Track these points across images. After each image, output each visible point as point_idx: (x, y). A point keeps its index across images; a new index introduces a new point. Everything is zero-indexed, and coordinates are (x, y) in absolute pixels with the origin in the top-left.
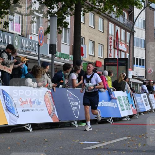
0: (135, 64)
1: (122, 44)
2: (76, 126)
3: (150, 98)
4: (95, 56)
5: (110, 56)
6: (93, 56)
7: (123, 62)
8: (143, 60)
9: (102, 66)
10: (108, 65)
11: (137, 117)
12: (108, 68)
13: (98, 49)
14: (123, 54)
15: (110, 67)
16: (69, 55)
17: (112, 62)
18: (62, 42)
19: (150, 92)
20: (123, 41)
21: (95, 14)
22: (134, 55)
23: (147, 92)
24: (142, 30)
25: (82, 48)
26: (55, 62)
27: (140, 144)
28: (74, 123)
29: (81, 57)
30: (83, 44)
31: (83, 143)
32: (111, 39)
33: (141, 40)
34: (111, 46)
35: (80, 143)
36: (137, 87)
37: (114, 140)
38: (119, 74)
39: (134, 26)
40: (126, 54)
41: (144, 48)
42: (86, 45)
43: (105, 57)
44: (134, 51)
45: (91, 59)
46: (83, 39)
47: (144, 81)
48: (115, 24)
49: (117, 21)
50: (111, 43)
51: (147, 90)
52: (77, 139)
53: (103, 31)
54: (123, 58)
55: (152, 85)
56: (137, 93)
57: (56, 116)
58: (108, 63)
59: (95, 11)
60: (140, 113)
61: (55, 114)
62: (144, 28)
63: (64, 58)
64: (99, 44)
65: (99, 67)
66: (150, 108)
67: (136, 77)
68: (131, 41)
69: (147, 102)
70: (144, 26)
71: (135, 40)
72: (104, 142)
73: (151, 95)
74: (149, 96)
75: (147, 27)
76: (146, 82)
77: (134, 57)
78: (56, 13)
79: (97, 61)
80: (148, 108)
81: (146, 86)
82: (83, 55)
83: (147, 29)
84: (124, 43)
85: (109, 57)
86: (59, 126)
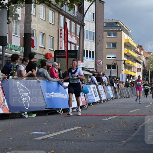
0: (84, 56)
1: (72, 36)
2: (26, 117)
3: (99, 89)
4: (46, 48)
5: (61, 48)
6: (43, 48)
7: (73, 54)
8: (93, 52)
9: (53, 57)
10: (59, 57)
11: (87, 108)
12: (58, 60)
13: (48, 41)
14: (73, 46)
15: (60, 59)
16: (19, 47)
17: (62, 54)
18: (13, 34)
19: (99, 83)
20: (73, 33)
21: (45, 7)
22: (84, 48)
23: (97, 83)
24: (92, 22)
25: (33, 40)
26: (5, 54)
27: (88, 134)
28: (25, 114)
29: (32, 49)
30: (33, 36)
31: (33, 134)
32: (61, 31)
33: (90, 32)
34: (61, 38)
35: (30, 134)
36: (87, 79)
37: (63, 130)
38: (69, 65)
39: (84, 19)
40: (76, 46)
41: (94, 40)
42: (37, 38)
43: (56, 49)
44: (84, 43)
45: (42, 51)
46: (33, 31)
47: (94, 73)
48: (66, 16)
49: (68, 13)
50: (61, 36)
51: (96, 81)
52: (27, 130)
53: (53, 24)
54: (73, 50)
55: (101, 77)
56: (86, 84)
57: (7, 108)
58: (58, 55)
59: (46, 4)
60: (89, 104)
61: (5, 105)
62: (94, 21)
63: (14, 50)
64: (50, 36)
65: (49, 59)
66: (99, 99)
67: (86, 68)
68: (81, 34)
69: (96, 93)
70: (94, 19)
71: (85, 33)
72: (53, 132)
73: (100, 86)
74: (99, 88)
75: (96, 20)
76: (96, 73)
77: (84, 49)
78: (6, 4)
79: (47, 53)
80: (97, 99)
81: (96, 78)
82: (33, 47)
83: (96, 22)
84: (75, 35)
85: (59, 49)
86: (10, 117)
